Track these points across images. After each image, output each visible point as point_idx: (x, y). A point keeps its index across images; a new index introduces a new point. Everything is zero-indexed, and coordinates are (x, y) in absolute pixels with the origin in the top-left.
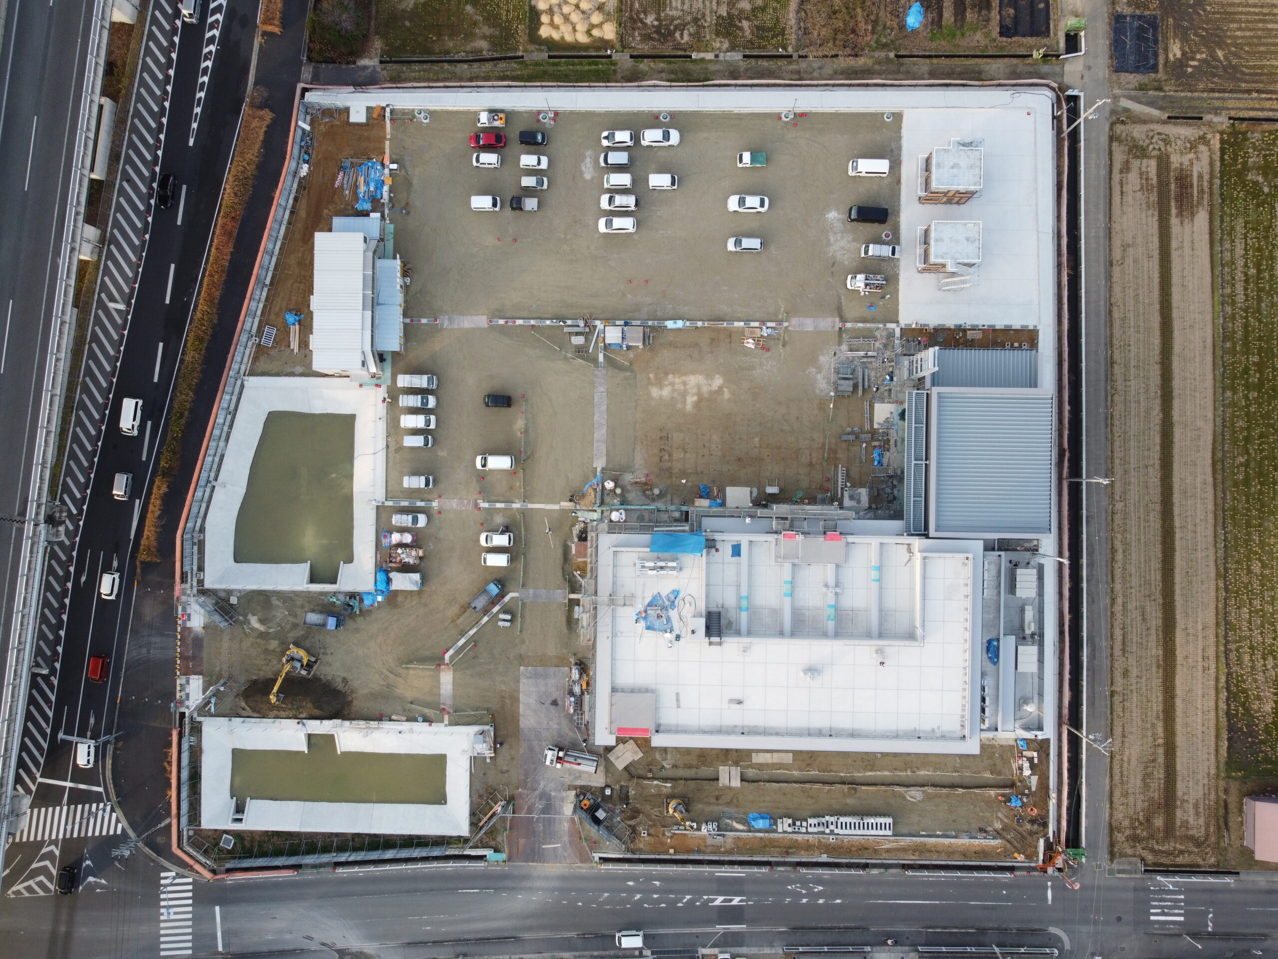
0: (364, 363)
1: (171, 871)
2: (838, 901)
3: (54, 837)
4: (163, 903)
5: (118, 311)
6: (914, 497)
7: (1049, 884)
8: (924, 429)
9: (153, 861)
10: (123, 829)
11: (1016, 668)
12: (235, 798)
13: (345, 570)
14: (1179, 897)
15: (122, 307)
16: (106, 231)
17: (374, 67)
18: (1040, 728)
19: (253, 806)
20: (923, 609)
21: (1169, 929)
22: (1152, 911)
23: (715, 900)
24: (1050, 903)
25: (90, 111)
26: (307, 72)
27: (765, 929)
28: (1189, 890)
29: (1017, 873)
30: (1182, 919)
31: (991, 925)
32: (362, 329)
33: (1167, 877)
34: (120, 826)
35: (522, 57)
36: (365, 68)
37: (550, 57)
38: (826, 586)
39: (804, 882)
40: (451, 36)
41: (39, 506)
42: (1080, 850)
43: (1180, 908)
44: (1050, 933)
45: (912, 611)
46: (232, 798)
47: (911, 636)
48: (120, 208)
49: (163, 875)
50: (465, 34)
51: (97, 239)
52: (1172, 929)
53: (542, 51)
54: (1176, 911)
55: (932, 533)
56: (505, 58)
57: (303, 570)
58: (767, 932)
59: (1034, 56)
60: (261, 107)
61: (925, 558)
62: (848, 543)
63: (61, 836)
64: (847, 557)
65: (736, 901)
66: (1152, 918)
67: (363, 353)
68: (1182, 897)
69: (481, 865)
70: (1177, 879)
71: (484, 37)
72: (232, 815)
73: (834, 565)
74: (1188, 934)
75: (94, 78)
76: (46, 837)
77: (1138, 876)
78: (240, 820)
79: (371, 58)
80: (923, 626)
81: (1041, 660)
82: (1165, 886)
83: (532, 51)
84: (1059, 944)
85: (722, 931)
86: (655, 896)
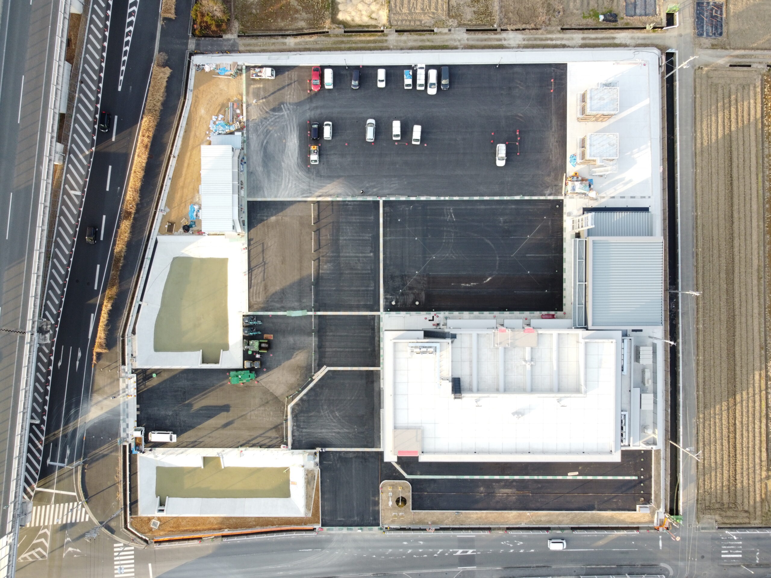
0: (234, 227)
1: (120, 543)
2: (532, 551)
3: (46, 524)
4: (116, 563)
5: (77, 196)
6: (578, 304)
7: (660, 537)
8: (584, 262)
9: (109, 537)
10: (89, 518)
11: (641, 408)
12: (159, 497)
13: (223, 355)
14: (739, 543)
15: (79, 193)
16: (67, 146)
17: (234, 39)
18: (655, 443)
19: (169, 501)
20: (586, 374)
21: (733, 562)
22: (723, 552)
23: (457, 552)
24: (661, 548)
25: (58, 72)
26: (192, 44)
27: (488, 568)
28: (745, 538)
29: (641, 531)
30: (741, 556)
31: (625, 563)
32: (233, 206)
33: (732, 531)
34: (87, 516)
35: (328, 32)
36: (229, 40)
37: (345, 32)
38: (525, 361)
39: (511, 540)
40: (282, 19)
41: (33, 323)
42: (679, 517)
43: (739, 549)
44: (661, 567)
45: (578, 375)
46: (157, 497)
47: (578, 391)
48: (75, 131)
49: (115, 545)
50: (292, 18)
51: (62, 151)
52: (735, 562)
53: (341, 28)
54: (737, 551)
55: (590, 326)
56: (317, 33)
57: (198, 355)
58: (489, 570)
59: (647, 28)
60: (164, 66)
61: (586, 343)
62: (538, 334)
63: (51, 523)
64: (538, 343)
65: (470, 552)
66: (723, 556)
67: (233, 221)
68: (741, 543)
69: (313, 534)
70: (738, 532)
71: (303, 20)
72: (157, 507)
73: (530, 348)
74: (744, 565)
75: (60, 51)
76: (42, 524)
77: (714, 531)
78: (163, 510)
79: (232, 34)
80: (586, 385)
81: (655, 403)
82: (730, 536)
83: (334, 28)
84: (667, 573)
85: (462, 570)
86: (420, 550)
